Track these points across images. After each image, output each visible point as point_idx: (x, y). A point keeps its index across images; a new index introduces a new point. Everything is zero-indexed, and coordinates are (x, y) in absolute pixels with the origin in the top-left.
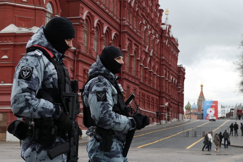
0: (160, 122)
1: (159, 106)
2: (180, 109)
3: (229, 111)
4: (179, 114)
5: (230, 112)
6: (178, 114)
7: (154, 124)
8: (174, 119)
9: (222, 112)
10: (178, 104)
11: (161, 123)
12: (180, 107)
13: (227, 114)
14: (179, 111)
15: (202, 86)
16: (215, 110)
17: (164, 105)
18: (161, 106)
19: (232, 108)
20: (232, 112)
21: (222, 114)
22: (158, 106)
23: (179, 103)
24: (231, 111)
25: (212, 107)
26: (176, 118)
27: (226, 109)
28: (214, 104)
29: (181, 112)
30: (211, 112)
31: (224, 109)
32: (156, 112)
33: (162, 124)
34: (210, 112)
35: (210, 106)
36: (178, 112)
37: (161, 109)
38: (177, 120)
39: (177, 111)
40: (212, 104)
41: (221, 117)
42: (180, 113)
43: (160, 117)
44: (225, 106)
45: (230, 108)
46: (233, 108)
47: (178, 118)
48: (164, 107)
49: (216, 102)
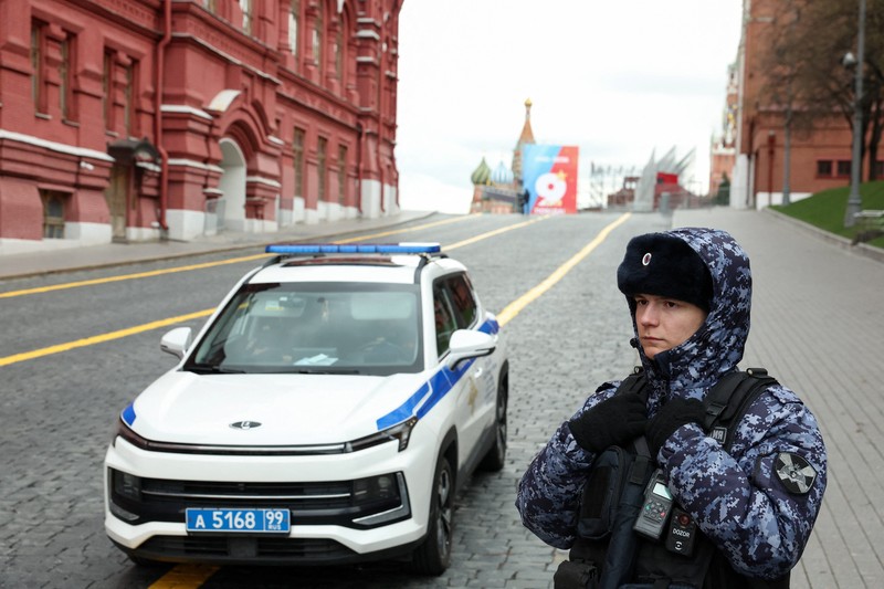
0: (161, 219)
1: (155, 106)
2: (367, 154)
3: (618, 188)
4: (365, 183)
5: (621, 191)
6: (352, 184)
7: (77, 236)
8: (321, 206)
9: (593, 191)
10: (359, 125)
11: (164, 227)
12: (371, 145)
13: (611, 198)
14: (362, 166)
15: (528, 105)
16: (567, 180)
17: (198, 103)
18: (166, 108)
19: (629, 175)
20: (631, 191)
21: (592, 197)
22: (147, 105)
23: (362, 122)
24: (624, 185)
25: (556, 169)
26: (344, 202)
27: (607, 179)
28: (565, 160)
29: (374, 167)
30: (551, 187)
31: (599, 177)
32: (111, 151)
33: (173, 234)
34: (548, 188)
35: (550, 168)
36: (357, 170)
37: (165, 131)
38: (352, 211)
39: (353, 163)
40: (557, 159)
41: (587, 206)
42: (369, 178)
43: (159, 188)
44: (605, 168)
45: (624, 175)
46: (635, 174)
47: (358, 205)
48: (188, 117)
49: (571, 152)
